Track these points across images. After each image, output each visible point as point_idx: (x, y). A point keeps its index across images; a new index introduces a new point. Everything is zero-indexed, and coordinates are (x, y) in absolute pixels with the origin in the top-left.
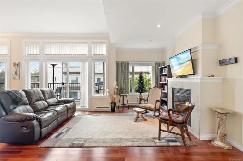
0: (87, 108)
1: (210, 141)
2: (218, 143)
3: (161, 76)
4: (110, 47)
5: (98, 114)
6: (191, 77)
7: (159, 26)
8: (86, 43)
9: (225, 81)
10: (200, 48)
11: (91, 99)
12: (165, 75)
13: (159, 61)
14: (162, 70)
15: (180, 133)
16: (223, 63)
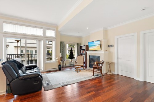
0: (43, 70)
1: (107, 73)
2: (109, 73)
3: (80, 50)
4: (57, 33)
5: (54, 72)
6: (99, 51)
7: (87, 28)
8: (41, 28)
9: (109, 52)
10: (103, 40)
11: (45, 64)
12: (84, 50)
13: (79, 42)
14: (81, 47)
15: (100, 71)
16: (109, 46)
